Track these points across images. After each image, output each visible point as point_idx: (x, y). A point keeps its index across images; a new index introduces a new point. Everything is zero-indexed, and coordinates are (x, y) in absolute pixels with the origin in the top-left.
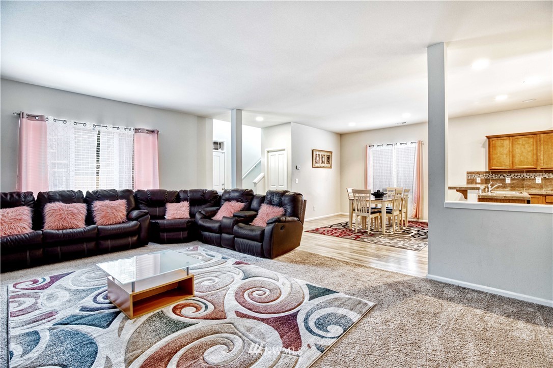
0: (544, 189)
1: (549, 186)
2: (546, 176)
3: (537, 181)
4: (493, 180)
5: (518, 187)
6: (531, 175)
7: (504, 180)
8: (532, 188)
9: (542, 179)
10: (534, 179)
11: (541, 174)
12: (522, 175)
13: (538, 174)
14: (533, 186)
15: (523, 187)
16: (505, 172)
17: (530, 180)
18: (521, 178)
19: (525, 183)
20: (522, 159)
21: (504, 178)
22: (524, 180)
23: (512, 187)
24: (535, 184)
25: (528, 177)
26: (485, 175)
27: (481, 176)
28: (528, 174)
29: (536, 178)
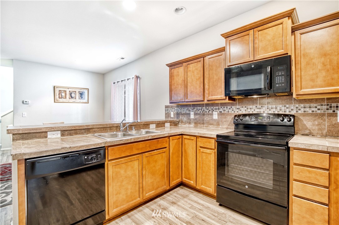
0: (220, 126)
1: (225, 123)
2: (221, 110)
3: (214, 116)
4: (182, 114)
5: (200, 123)
6: (210, 109)
7: (189, 114)
8: (211, 124)
9: (218, 115)
10: (212, 114)
11: (217, 107)
12: (203, 109)
13: (215, 108)
14: (211, 122)
15: (203, 124)
16: (190, 105)
17: (208, 115)
18: (202, 112)
19: (205, 118)
20: (192, 90)
21: (189, 112)
22: (204, 115)
23: (195, 123)
24: (213, 119)
25: (207, 111)
26: (176, 109)
27: (174, 110)
28: (207, 108)
29: (214, 113)
